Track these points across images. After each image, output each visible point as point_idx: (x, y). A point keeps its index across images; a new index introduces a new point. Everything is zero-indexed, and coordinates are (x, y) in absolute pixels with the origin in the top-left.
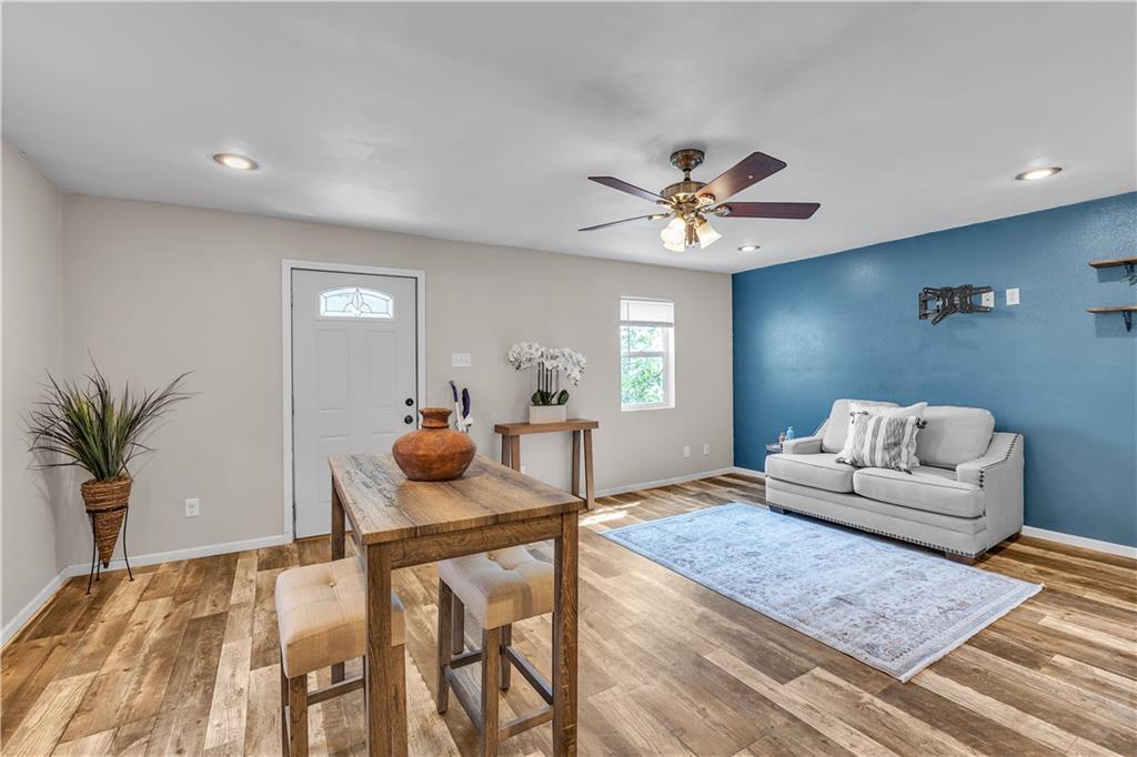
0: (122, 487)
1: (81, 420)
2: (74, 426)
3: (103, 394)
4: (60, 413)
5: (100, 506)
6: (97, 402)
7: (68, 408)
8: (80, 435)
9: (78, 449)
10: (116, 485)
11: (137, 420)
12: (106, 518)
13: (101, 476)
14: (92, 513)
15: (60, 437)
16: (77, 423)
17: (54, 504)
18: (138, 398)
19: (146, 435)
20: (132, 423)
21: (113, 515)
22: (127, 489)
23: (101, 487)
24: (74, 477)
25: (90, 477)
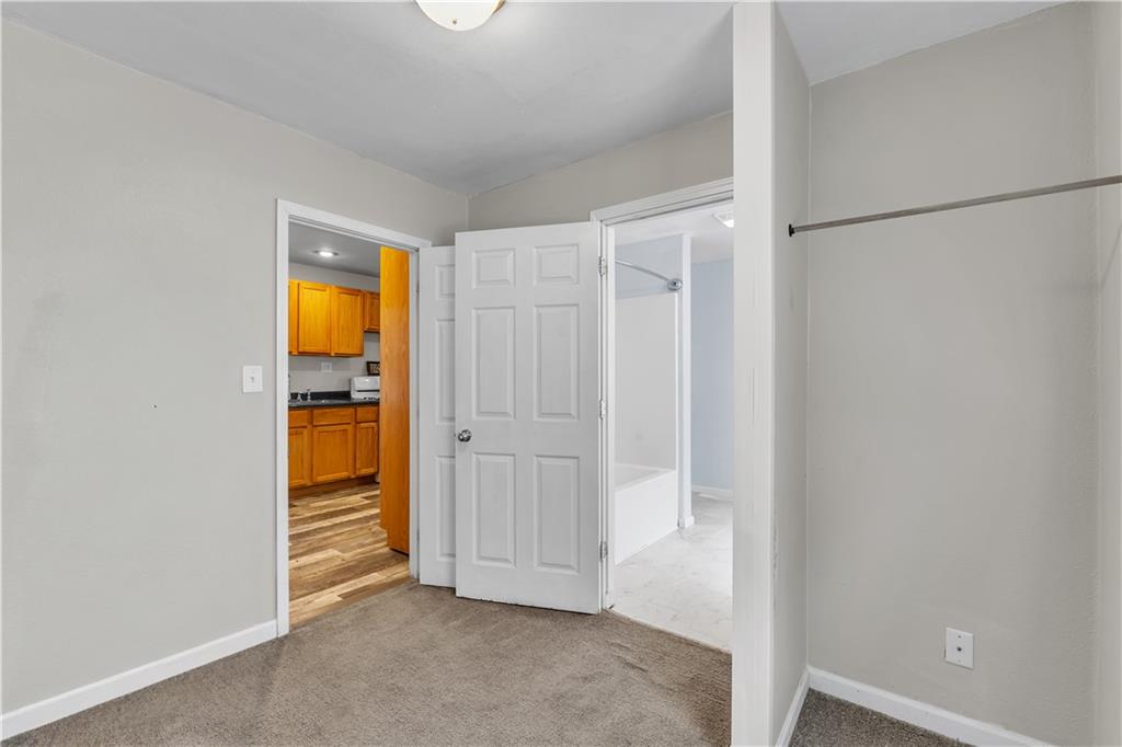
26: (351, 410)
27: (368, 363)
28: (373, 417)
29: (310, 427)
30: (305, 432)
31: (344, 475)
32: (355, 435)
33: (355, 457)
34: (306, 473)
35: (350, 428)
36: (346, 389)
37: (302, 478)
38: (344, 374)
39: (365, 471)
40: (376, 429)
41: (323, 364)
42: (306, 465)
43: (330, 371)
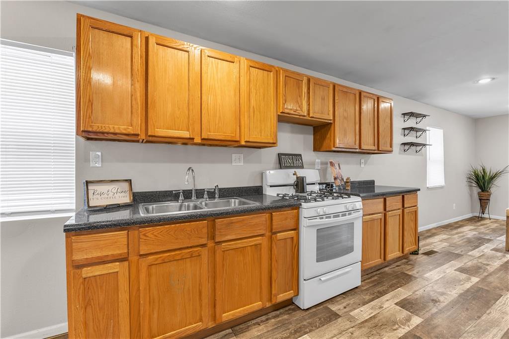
0: (488, 194)
1: (478, 176)
2: (476, 177)
3: (484, 170)
4: (473, 174)
5: (482, 198)
6: (482, 171)
7: (475, 173)
8: (478, 180)
9: (477, 183)
10: (487, 193)
11: (494, 177)
12: (484, 202)
13: (483, 191)
14: (480, 200)
15: (472, 179)
16: (477, 176)
17: (471, 196)
18: (494, 171)
19: (498, 182)
20: (492, 178)
21: (485, 201)
22: (490, 195)
23: (482, 193)
24: (476, 190)
25: (480, 190)
26: (265, 217)
27: (279, 155)
28: (291, 223)
29: (211, 244)
30: (204, 252)
31: (257, 305)
32: (271, 249)
33: (271, 278)
34: (206, 312)
35: (264, 241)
36: (258, 184)
37: (201, 320)
38: (256, 168)
39: (282, 297)
40: (295, 239)
41: (234, 155)
42: (205, 301)
43: (242, 164)
